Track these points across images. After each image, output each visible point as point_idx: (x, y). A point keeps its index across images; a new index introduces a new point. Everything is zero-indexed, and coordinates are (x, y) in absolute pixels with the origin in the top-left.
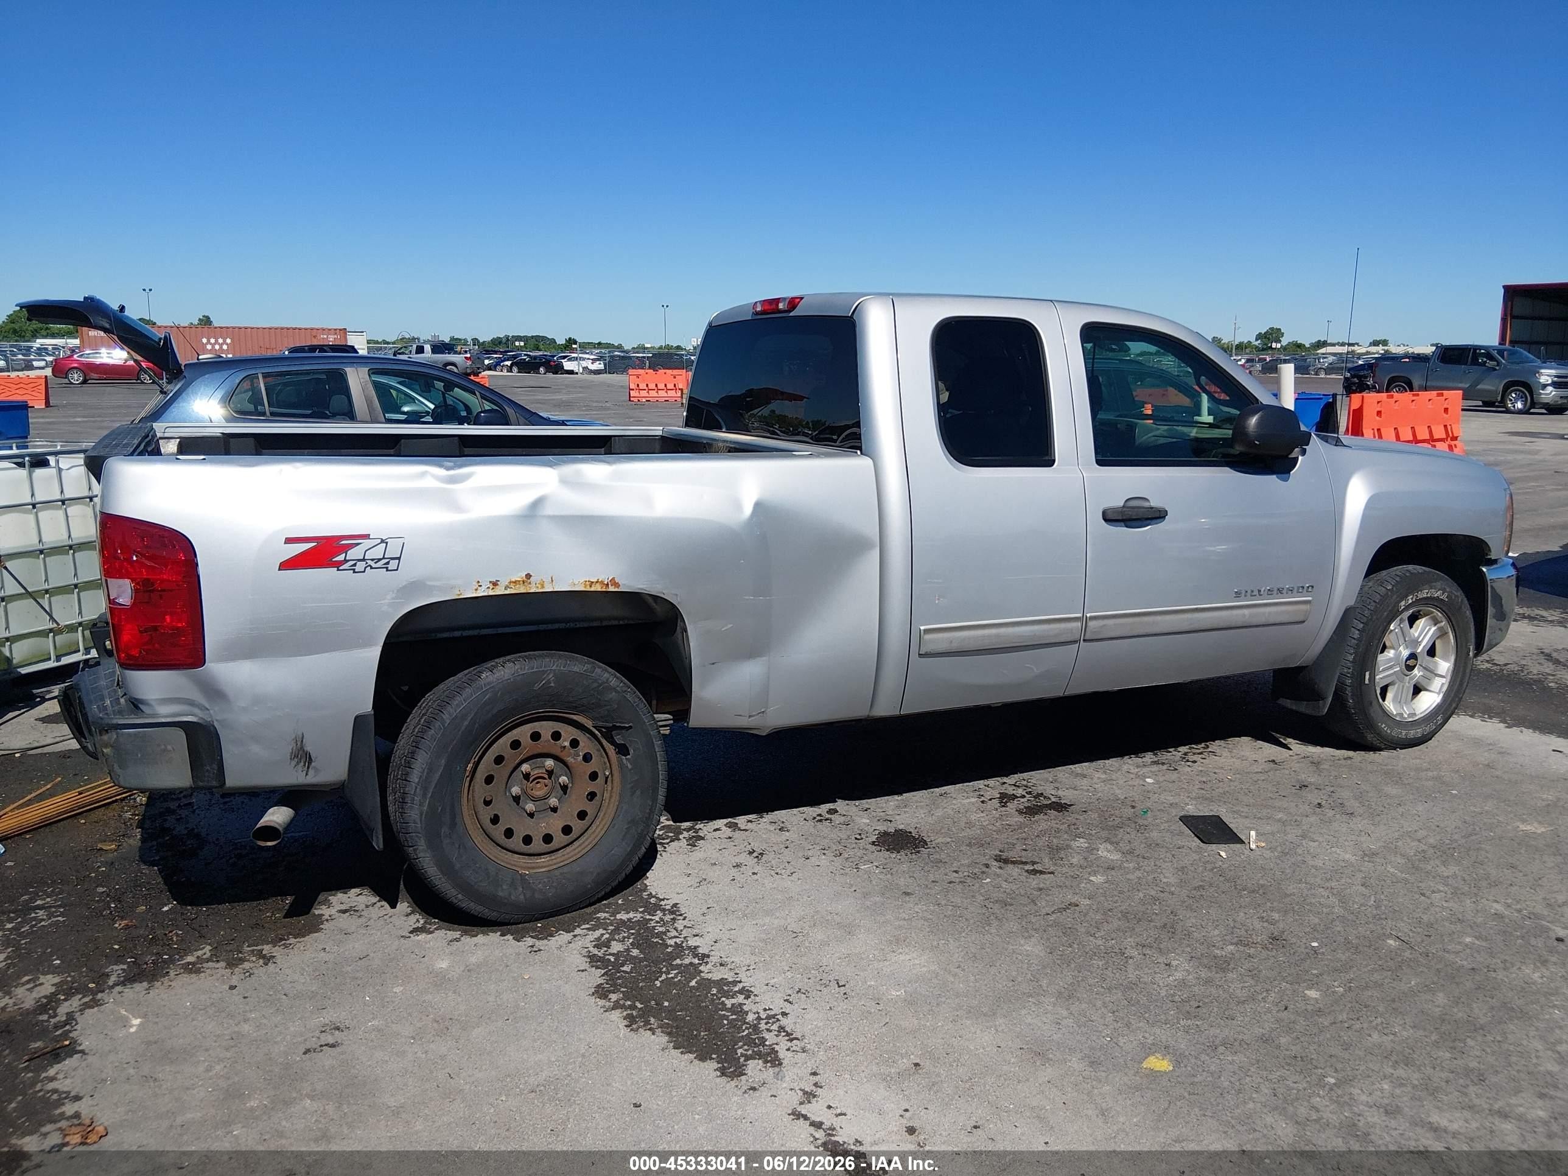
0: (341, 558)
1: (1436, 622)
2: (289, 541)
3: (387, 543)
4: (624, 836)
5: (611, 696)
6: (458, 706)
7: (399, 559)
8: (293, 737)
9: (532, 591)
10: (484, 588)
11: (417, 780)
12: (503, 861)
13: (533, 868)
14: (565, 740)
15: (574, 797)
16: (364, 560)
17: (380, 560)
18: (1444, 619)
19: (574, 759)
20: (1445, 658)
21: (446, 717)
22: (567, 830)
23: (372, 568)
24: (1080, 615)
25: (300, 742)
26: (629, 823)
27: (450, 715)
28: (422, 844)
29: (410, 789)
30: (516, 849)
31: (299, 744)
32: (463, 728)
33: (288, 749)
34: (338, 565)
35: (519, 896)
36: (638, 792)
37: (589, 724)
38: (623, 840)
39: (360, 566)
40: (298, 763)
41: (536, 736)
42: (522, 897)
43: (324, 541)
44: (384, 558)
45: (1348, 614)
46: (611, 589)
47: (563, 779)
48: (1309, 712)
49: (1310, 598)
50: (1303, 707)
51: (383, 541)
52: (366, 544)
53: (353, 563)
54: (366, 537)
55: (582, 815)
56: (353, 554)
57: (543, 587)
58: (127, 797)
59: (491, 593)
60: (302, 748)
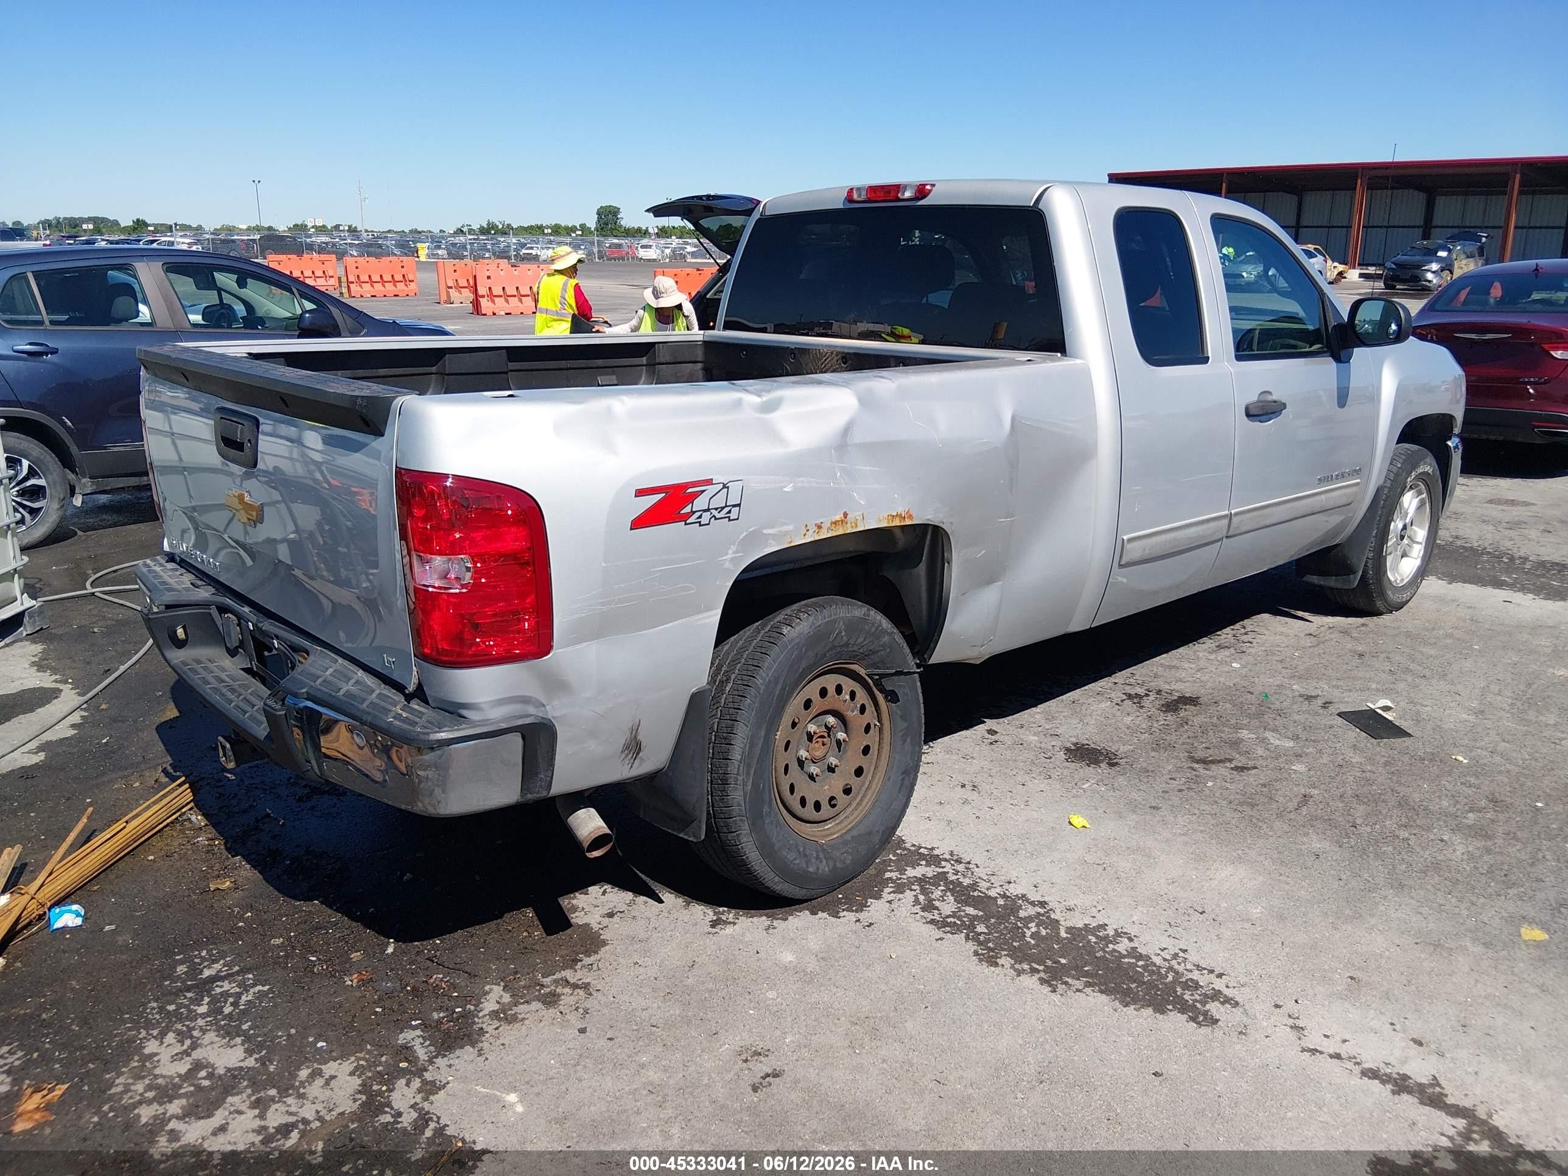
0: (687, 509)
1: (1420, 493)
2: (640, 493)
3: (728, 488)
4: (900, 788)
5: (884, 640)
6: (769, 668)
7: (739, 505)
8: (630, 725)
9: (848, 532)
10: (811, 531)
11: (739, 757)
12: (804, 833)
13: (827, 836)
14: (846, 694)
15: (849, 753)
16: (708, 510)
17: (723, 508)
18: (1425, 491)
19: (852, 714)
20: (1421, 527)
21: (759, 681)
22: (847, 791)
23: (716, 519)
24: (1227, 512)
25: (635, 731)
26: (903, 774)
27: (762, 678)
28: (745, 828)
29: (733, 768)
30: (811, 819)
31: (634, 732)
32: (777, 692)
33: (622, 739)
34: (684, 518)
35: (825, 868)
36: (909, 740)
37: (862, 672)
38: (899, 792)
39: (706, 517)
40: (627, 756)
41: (823, 692)
42: (827, 869)
43: (672, 491)
44: (726, 506)
45: (1379, 491)
46: (908, 522)
47: (841, 735)
48: (1339, 586)
49: (1359, 480)
50: (1332, 582)
51: (725, 486)
52: (711, 490)
53: (700, 513)
54: (709, 482)
55: (859, 772)
56: (700, 503)
57: (856, 526)
58: (176, 819)
59: (817, 538)
60: (635, 737)
